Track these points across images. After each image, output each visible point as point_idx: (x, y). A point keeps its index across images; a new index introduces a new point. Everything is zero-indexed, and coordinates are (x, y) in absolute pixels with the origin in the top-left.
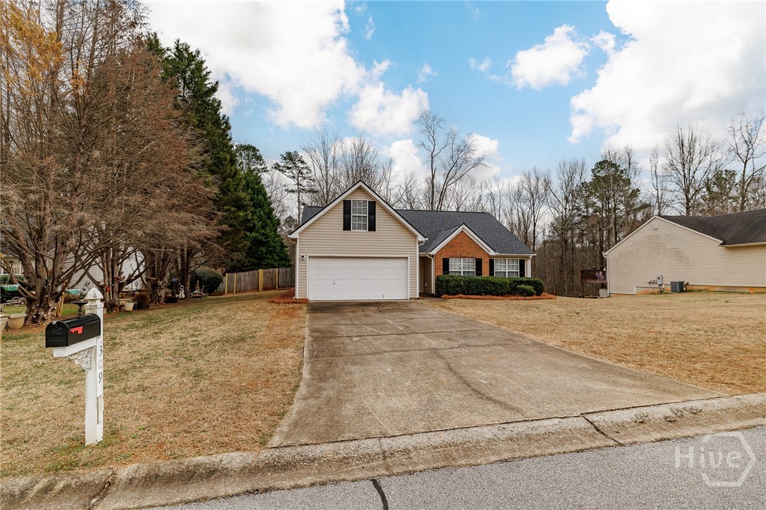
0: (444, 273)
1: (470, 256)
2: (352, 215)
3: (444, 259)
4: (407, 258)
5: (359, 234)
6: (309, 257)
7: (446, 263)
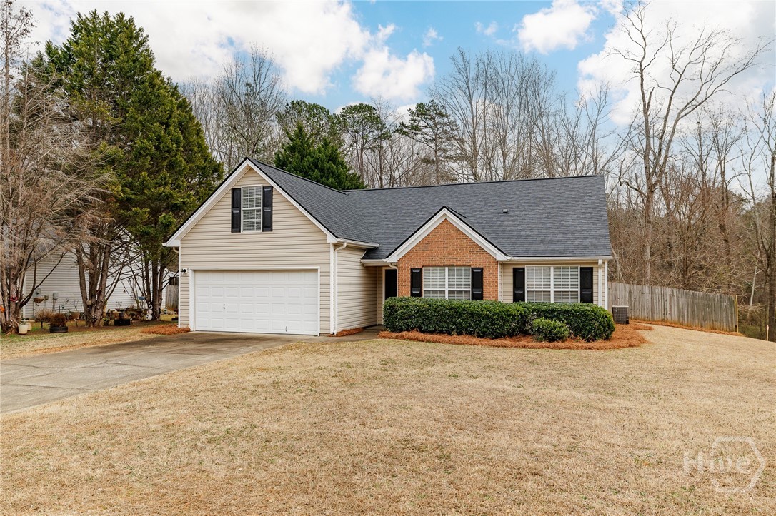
0: (413, 295)
1: (461, 263)
2: (242, 209)
3: (412, 269)
4: (316, 270)
5: (252, 236)
6: (195, 271)
7: (416, 278)
